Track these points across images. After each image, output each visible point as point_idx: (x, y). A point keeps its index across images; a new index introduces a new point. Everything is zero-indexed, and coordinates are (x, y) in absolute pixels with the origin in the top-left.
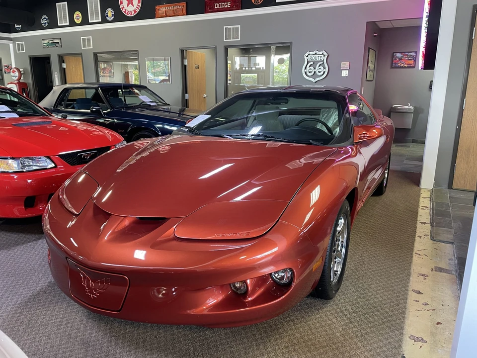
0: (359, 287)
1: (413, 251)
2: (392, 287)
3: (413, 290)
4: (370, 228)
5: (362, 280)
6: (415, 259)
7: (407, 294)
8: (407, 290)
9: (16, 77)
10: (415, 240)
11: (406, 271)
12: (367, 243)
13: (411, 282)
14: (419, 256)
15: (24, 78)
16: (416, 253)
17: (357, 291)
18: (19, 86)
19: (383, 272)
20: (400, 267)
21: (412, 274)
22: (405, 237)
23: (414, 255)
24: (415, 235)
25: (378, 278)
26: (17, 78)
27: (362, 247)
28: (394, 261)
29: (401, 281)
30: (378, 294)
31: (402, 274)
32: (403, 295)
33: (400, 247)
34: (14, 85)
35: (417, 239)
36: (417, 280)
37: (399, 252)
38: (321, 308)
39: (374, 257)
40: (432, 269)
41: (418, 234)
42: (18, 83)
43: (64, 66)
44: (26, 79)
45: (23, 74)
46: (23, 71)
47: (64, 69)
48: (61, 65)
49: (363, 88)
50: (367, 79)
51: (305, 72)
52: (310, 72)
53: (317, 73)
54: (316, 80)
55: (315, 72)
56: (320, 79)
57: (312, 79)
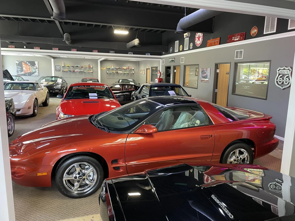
26: (159, 76)
43: (175, 71)
44: (163, 77)
45: (163, 74)
46: (163, 73)
47: (175, 72)
48: (174, 71)
51: (277, 82)
52: (280, 82)
53: (285, 83)
54: (283, 88)
55: (283, 82)
56: (286, 87)
57: (281, 87)
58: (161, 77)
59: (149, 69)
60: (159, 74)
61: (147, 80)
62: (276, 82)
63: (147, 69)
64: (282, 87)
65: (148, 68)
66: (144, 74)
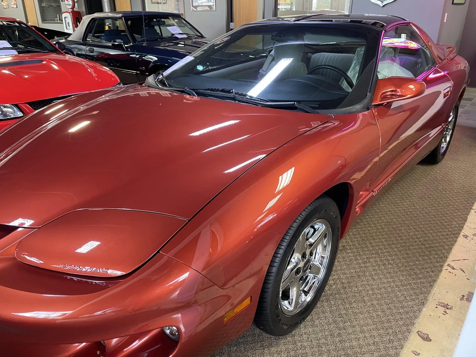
0: (340, 315)
1: (445, 261)
2: (389, 321)
3: (418, 332)
4: (398, 216)
5: (350, 303)
6: (445, 276)
7: (405, 338)
8: (409, 331)
9: (70, 5)
10: (455, 241)
11: (421, 297)
12: (383, 240)
13: (421, 317)
14: (452, 271)
15: (78, 6)
16: (449, 265)
17: (335, 322)
18: (73, 15)
19: (387, 293)
20: (416, 287)
21: (429, 302)
22: (443, 235)
23: (445, 267)
24: (459, 234)
25: (375, 302)
26: (71, 7)
27: (372, 246)
28: (410, 275)
29: (407, 313)
30: (362, 332)
31: (413, 300)
32: (399, 340)
33: (430, 252)
34: (68, 14)
35: (461, 239)
36: (432, 314)
37: (424, 260)
38: (271, 345)
39: (384, 264)
40: (463, 296)
41: (465, 231)
42: (72, 12)
49: (446, 14)
50: (455, 2)
54: (385, 3)
56: (389, 2)
57: (379, 3)
58: (75, 9)
60: (70, 2)
64: (382, 2)
66: (15, 7)
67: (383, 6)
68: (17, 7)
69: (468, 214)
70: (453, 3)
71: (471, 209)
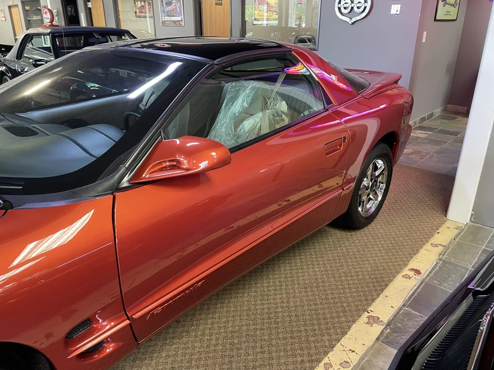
15: (58, 19)
26: (49, 20)
43: (90, 5)
44: (60, 22)
45: (57, 15)
46: (57, 12)
47: (90, 8)
48: (86, 5)
49: (425, 33)
50: (437, 18)
51: (339, 9)
52: (345, 8)
53: (355, 8)
54: (354, 20)
55: (352, 8)
56: (358, 18)
57: (347, 20)
58: (54, 23)
59: (17, 6)
60: (48, 15)
61: (15, 35)
62: (337, 10)
63: (10, 7)
64: (351, 19)
65: (11, 3)
66: (4, 20)
67: (353, 23)
68: (6, 20)
69: (354, 322)
70: (435, 20)
71: (365, 310)
